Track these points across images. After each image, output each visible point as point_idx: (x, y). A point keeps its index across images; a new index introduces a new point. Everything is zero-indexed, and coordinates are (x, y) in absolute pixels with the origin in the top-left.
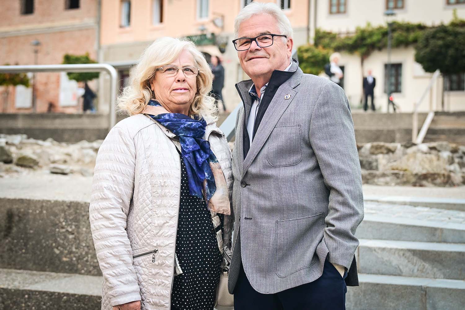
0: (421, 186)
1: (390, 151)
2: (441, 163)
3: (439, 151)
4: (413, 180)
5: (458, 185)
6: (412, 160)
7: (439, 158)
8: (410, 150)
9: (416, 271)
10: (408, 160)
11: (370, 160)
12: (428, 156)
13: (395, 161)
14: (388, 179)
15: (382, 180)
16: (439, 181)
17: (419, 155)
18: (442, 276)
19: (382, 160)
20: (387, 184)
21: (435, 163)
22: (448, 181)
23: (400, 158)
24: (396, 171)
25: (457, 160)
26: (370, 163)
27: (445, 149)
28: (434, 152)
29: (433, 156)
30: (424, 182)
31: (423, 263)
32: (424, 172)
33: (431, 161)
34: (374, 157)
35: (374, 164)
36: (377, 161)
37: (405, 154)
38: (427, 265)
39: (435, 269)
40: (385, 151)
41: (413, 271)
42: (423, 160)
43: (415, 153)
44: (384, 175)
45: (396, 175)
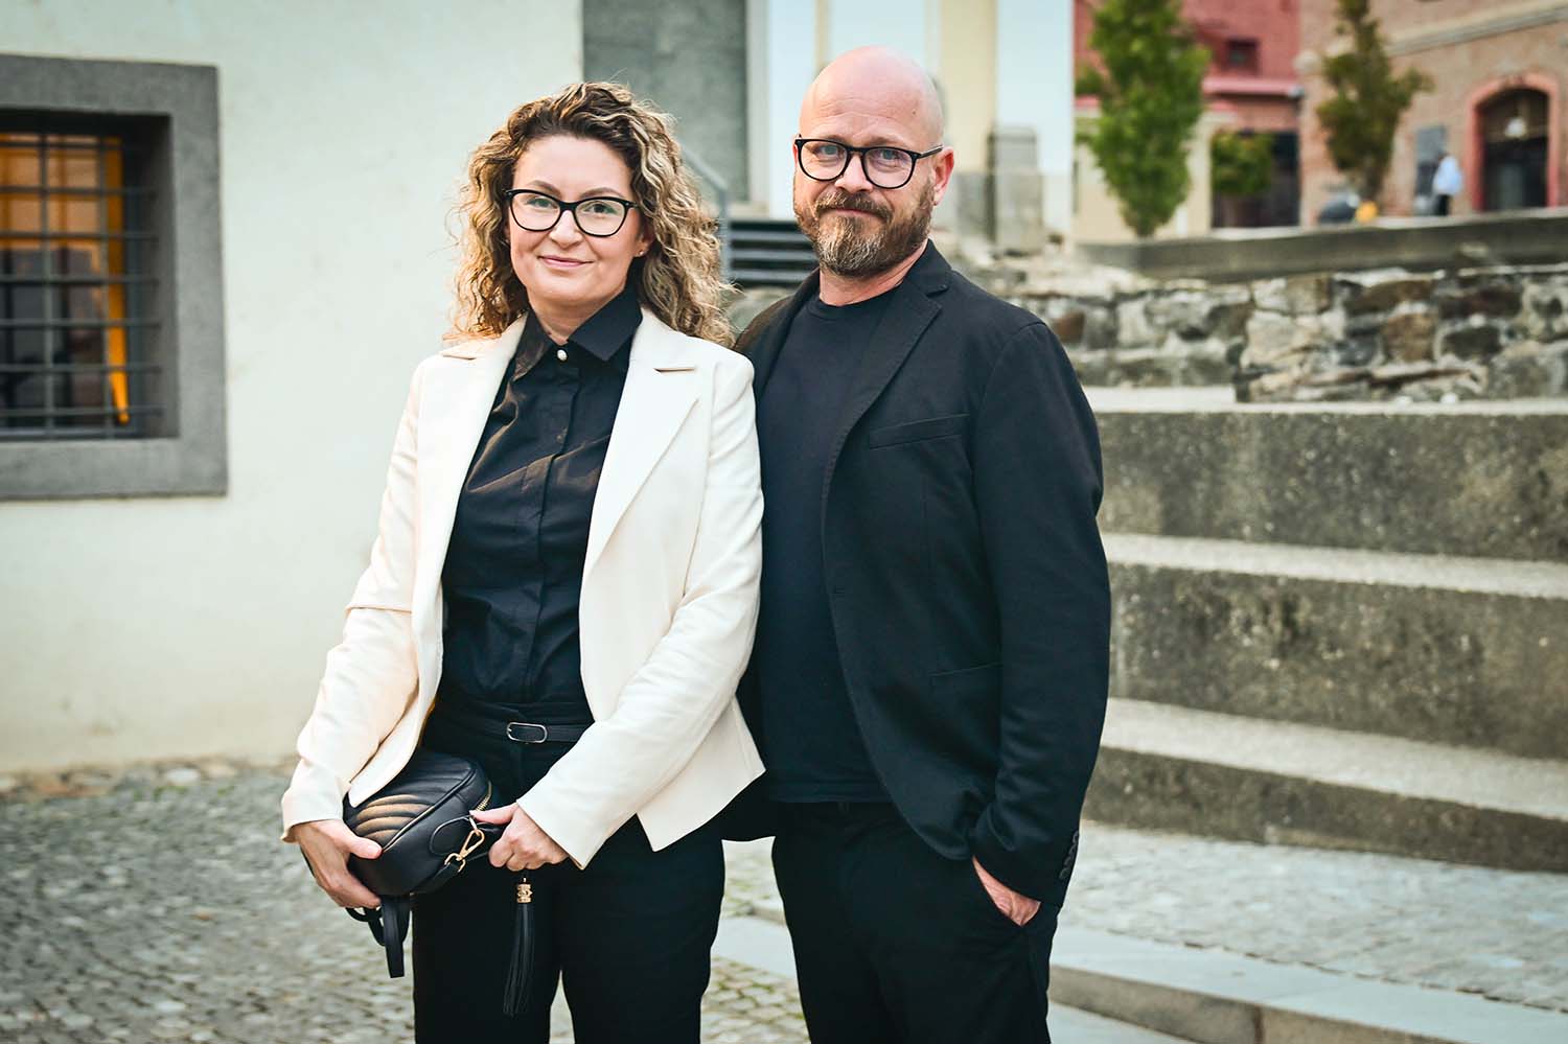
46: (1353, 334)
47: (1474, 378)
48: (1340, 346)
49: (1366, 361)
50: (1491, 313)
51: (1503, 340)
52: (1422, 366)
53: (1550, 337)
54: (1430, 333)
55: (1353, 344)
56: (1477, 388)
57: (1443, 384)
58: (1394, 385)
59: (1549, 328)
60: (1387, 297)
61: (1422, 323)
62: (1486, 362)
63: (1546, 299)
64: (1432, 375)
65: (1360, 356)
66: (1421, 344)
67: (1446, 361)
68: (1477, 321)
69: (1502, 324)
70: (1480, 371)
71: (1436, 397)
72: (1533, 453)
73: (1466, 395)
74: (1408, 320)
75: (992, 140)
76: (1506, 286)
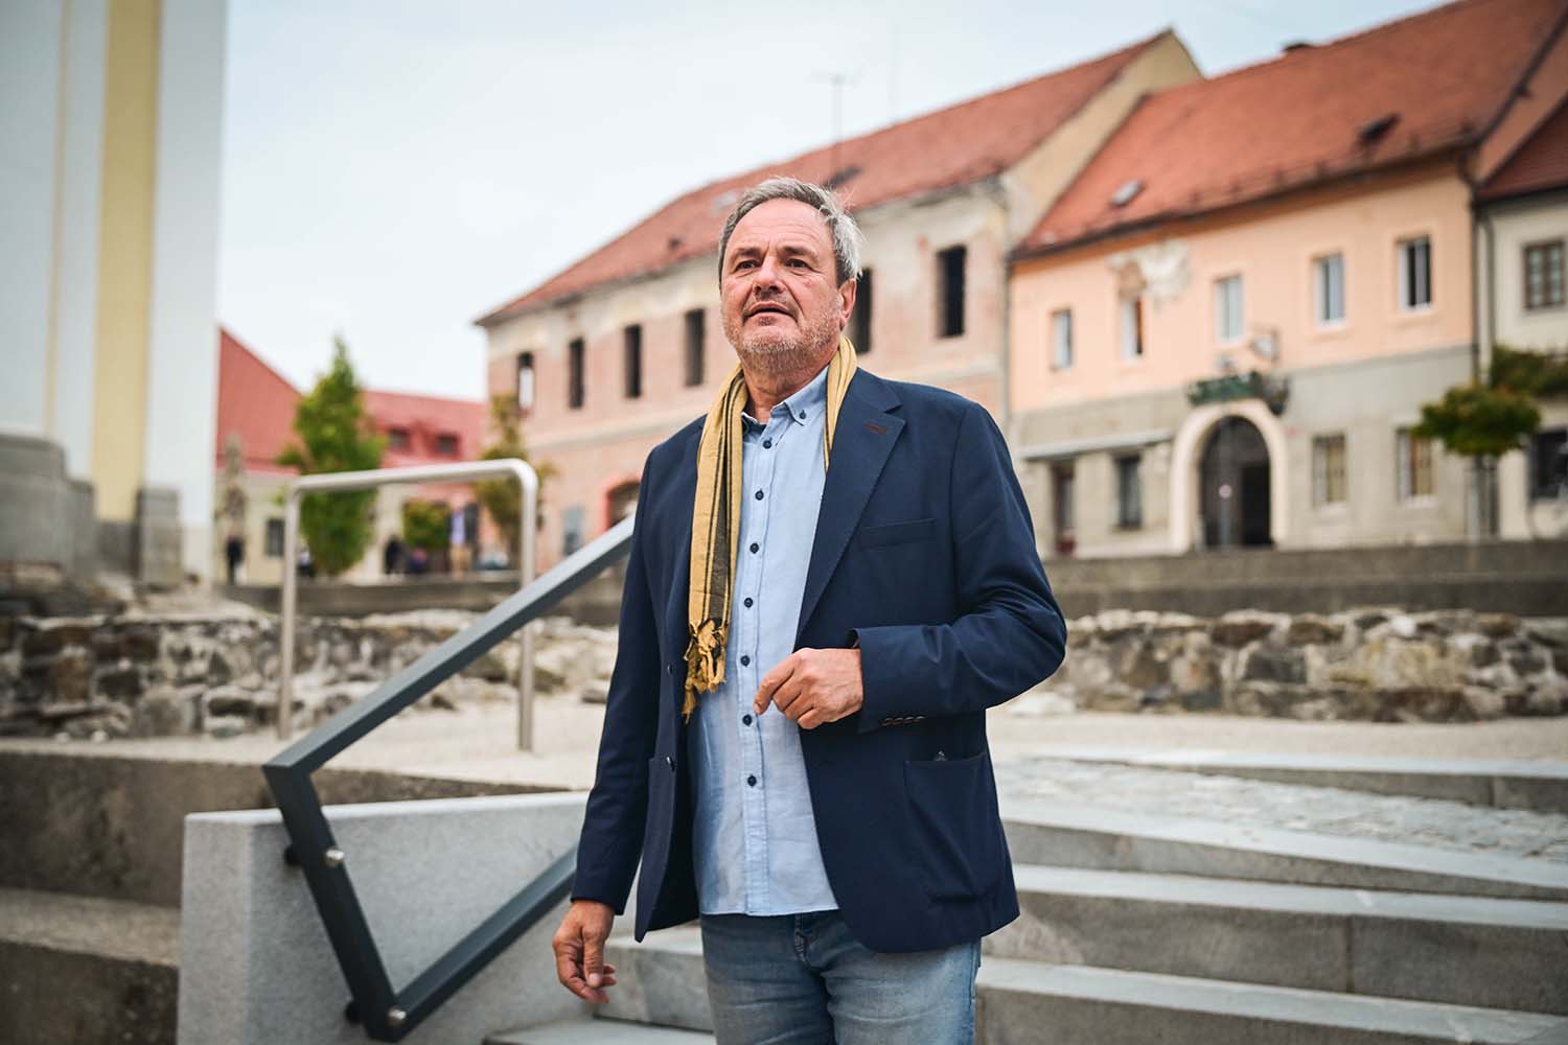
0: (1394, 720)
1: (1331, 637)
2: (1450, 663)
3: (1445, 633)
4: (1375, 705)
5: (1490, 717)
6: (1376, 657)
7: (1443, 652)
8: (1374, 634)
9: (1021, 944)
10: (1368, 656)
11: (1287, 657)
12: (1416, 647)
13: (1342, 659)
14: (1322, 705)
15: (1309, 707)
16: (1432, 707)
17: (1394, 646)
18: (1080, 959)
19: (1315, 657)
20: (1319, 716)
21: (1433, 662)
22: (1454, 709)
23: (1351, 653)
24: (1340, 685)
25: (1506, 655)
26: (1287, 667)
27: (1466, 628)
28: (1430, 636)
29: (1427, 648)
30: (1401, 712)
31: (1038, 925)
32: (1402, 685)
33: (1421, 659)
34: (1296, 652)
35: (1297, 668)
36: (1302, 660)
37: (1362, 641)
38: (1046, 931)
39: (1065, 942)
40: (1318, 636)
41: (1016, 944)
42: (1401, 656)
43: (1384, 640)
44: (1314, 696)
45: (1339, 695)
46: (28, 673)
47: (121, 717)
48: (16, 684)
49: (38, 698)
50: (136, 658)
51: (144, 683)
52: (79, 706)
53: (182, 682)
54: (87, 674)
55: (27, 683)
56: (121, 726)
57: (96, 722)
58: (56, 723)
59: (180, 674)
60: (56, 639)
61: (81, 666)
62: (131, 703)
63: (180, 646)
64: (87, 714)
65: (31, 694)
66: (80, 684)
67: (100, 701)
68: (125, 665)
69: (144, 668)
70: (126, 711)
71: (88, 734)
72: (98, 793)
73: (113, 734)
74: (70, 662)
75: (140, 497)
76: (146, 632)
